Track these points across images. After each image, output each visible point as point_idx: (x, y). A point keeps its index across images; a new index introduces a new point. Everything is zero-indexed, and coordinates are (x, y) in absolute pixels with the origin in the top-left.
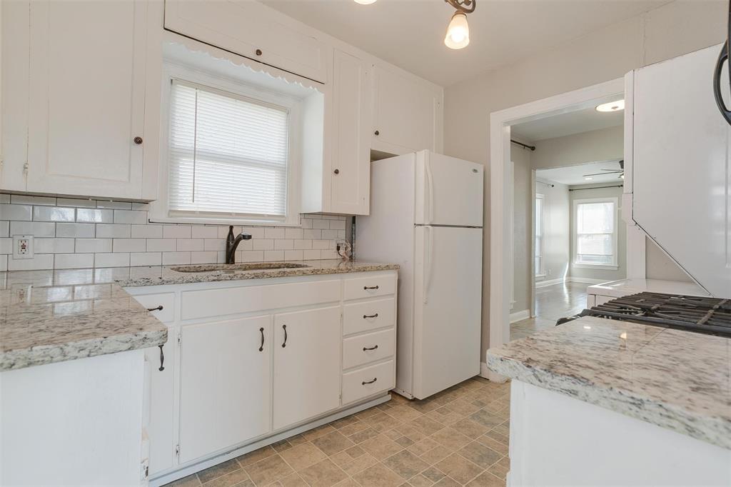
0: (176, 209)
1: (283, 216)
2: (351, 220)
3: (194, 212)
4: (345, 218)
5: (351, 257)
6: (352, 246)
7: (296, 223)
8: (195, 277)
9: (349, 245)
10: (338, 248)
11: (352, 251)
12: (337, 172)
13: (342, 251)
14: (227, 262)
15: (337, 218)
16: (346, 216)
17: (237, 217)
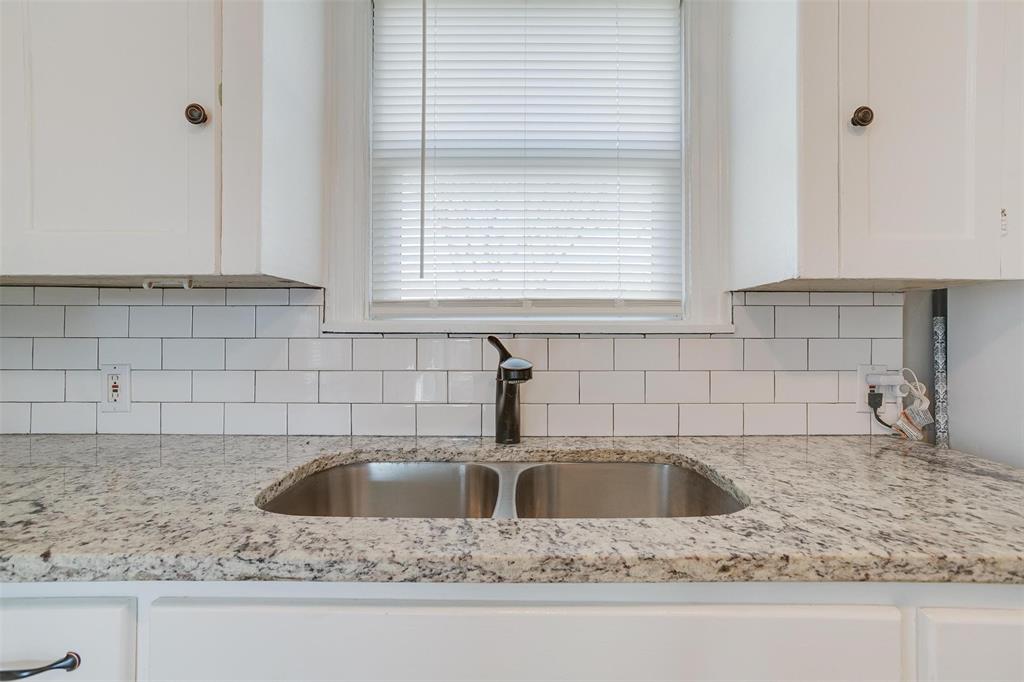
0: (386, 298)
1: (675, 303)
2: (925, 304)
3: (425, 303)
4: (900, 299)
5: (931, 435)
6: (932, 394)
7: (719, 321)
8: (171, 561)
9: (920, 390)
10: (875, 400)
11: (933, 409)
12: (863, 118)
13: (890, 411)
14: (501, 438)
15: (867, 299)
16: (907, 289)
17: (535, 309)
